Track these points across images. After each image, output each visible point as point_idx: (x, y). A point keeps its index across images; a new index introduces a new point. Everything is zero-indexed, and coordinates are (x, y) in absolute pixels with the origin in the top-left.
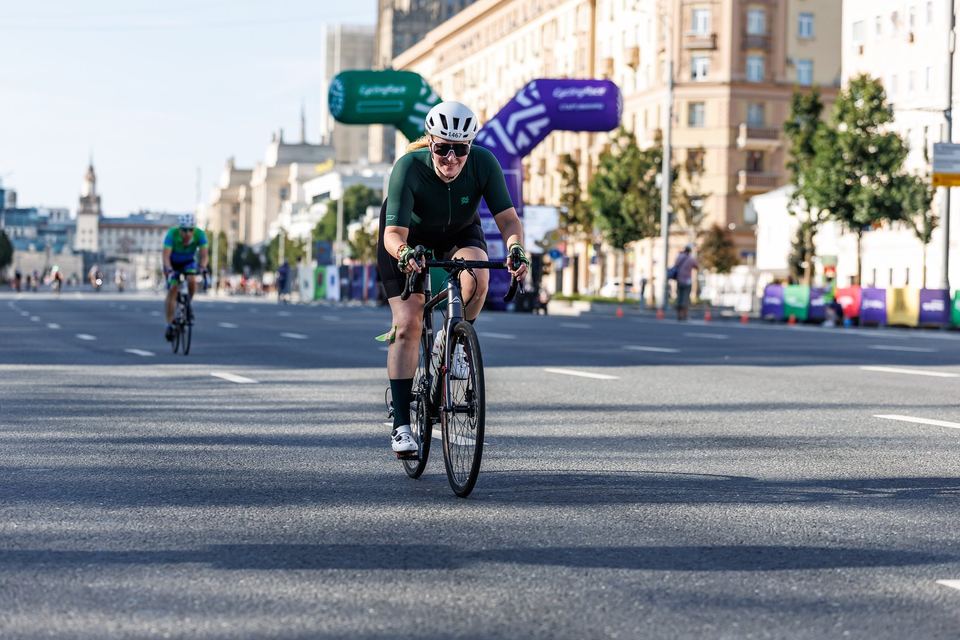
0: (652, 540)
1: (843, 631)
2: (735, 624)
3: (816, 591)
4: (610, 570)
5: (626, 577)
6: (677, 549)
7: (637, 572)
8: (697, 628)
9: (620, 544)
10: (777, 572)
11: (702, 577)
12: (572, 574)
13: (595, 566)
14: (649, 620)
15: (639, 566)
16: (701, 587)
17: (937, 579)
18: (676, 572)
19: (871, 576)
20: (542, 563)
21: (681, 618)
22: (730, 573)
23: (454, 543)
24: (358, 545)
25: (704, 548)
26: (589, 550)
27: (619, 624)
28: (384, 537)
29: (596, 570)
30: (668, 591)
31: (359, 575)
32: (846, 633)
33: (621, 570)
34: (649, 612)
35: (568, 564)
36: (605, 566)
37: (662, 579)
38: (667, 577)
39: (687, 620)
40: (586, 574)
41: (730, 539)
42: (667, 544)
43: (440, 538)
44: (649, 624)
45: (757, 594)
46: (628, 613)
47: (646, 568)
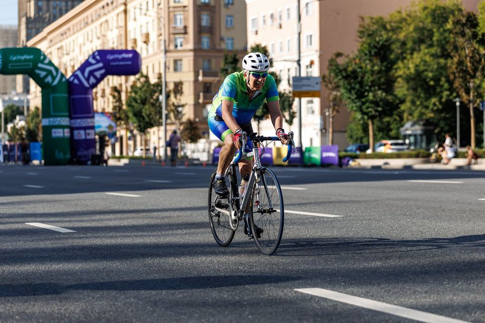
0: (157, 275)
1: (248, 316)
2: (196, 315)
3: (236, 297)
4: (136, 291)
5: (144, 295)
6: (169, 280)
7: (149, 291)
8: (178, 318)
9: (141, 278)
10: (217, 289)
11: (181, 293)
12: (117, 294)
14: (155, 315)
15: (150, 289)
16: (180, 298)
17: (294, 288)
18: (168, 291)
19: (262, 288)
20: (102, 289)
21: (170, 313)
22: (194, 290)
23: (59, 281)
24: (11, 285)
25: (182, 278)
26: (126, 282)
27: (140, 318)
28: (24, 280)
29: (129, 292)
30: (164, 300)
31: (11, 300)
32: (250, 317)
33: (141, 291)
34: (154, 311)
35: (115, 289)
36: (133, 289)
37: (162, 294)
38: (164, 293)
39: (173, 314)
40: (124, 294)
41: (195, 274)
42: (164, 277)
43: (52, 279)
44: (154, 317)
45: (208, 300)
46: (144, 312)
47: (154, 289)
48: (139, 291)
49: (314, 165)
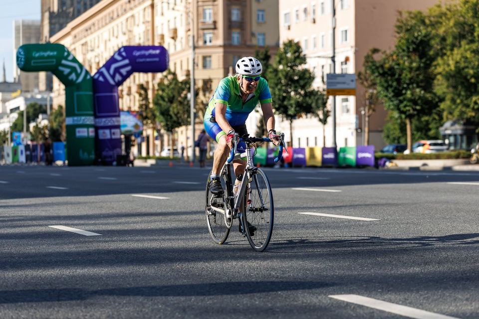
0: (185, 281)
3: (268, 303)
4: (164, 297)
5: (172, 301)
6: (198, 285)
7: (178, 297)
9: (169, 283)
10: (249, 295)
11: (210, 299)
12: (144, 300)
13: (156, 296)
15: (179, 295)
16: (210, 304)
17: (328, 295)
18: (198, 297)
19: (295, 295)
20: (129, 295)
22: (225, 296)
24: (34, 290)
25: (212, 284)
26: (153, 287)
28: (47, 285)
29: (157, 298)
30: (194, 307)
31: (34, 305)
33: (169, 297)
35: (142, 295)
36: (161, 295)
37: (190, 300)
38: (193, 299)
40: (152, 300)
41: (225, 279)
42: (193, 283)
43: (77, 284)
45: (238, 306)
47: (183, 295)
48: (167, 297)
49: (349, 167)
